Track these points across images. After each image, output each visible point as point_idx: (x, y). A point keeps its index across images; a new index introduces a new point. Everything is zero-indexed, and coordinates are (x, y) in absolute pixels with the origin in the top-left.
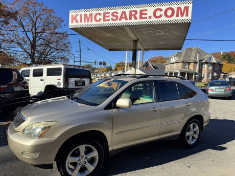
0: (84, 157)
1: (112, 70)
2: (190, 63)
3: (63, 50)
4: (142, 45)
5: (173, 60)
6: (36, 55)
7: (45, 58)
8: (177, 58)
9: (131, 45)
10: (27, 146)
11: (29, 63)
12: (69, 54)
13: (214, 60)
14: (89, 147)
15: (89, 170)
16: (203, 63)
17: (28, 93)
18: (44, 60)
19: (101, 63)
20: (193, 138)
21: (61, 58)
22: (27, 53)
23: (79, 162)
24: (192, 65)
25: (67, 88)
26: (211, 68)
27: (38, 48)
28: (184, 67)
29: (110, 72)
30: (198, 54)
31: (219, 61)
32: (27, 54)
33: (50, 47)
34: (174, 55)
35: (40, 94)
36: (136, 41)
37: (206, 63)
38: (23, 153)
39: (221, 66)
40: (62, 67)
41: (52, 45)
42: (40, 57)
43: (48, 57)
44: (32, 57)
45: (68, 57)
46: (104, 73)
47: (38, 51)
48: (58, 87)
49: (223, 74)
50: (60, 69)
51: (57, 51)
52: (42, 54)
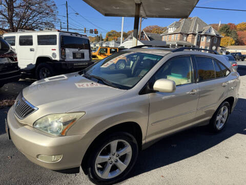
0: (116, 155)
1: (102, 40)
2: (188, 35)
3: (47, 14)
4: (144, 11)
5: (171, 31)
6: (15, 18)
7: (26, 23)
8: (175, 29)
9: (133, 10)
10: (45, 147)
11: (7, 28)
12: (55, 19)
13: (213, 33)
14: (121, 142)
15: (121, 169)
16: (201, 36)
17: (18, 66)
18: (25, 25)
19: (91, 32)
20: (222, 122)
21: (46, 24)
22: (4, 15)
23: (110, 161)
24: (190, 37)
25: (64, 61)
26: (209, 41)
27: (17, 10)
28: (182, 39)
29: (101, 42)
30: (198, 25)
31: (218, 34)
32: (4, 17)
33: (31, 9)
34: (172, 25)
35: (31, 68)
36: (138, 6)
37: (206, 35)
38: (39, 157)
39: (219, 38)
40: (57, 34)
41: (33, 8)
42: (20, 21)
43: (30, 21)
44: (10, 21)
45: (53, 23)
46: (94, 43)
47: (17, 14)
48: (53, 59)
49: (220, 48)
50: (55, 36)
51: (41, 15)
52: (23, 18)
